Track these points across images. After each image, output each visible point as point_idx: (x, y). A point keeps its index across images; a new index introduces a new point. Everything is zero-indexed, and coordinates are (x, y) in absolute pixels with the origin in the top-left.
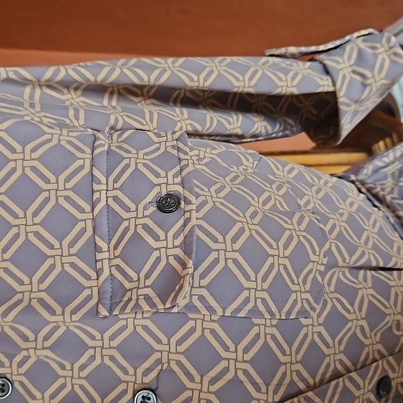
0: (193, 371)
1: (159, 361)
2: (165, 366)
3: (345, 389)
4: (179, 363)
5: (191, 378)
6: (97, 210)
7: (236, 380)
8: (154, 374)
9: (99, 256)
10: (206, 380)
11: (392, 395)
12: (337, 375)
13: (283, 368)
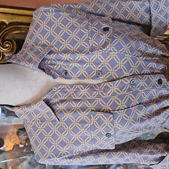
0: (110, 67)
1: (103, 65)
2: (104, 66)
3: (148, 78)
4: (107, 65)
5: (110, 69)
6: (89, 31)
7: (120, 69)
8: (101, 68)
9: (89, 41)
10: (113, 69)
11: (162, 85)
12: (146, 74)
13: (132, 68)
